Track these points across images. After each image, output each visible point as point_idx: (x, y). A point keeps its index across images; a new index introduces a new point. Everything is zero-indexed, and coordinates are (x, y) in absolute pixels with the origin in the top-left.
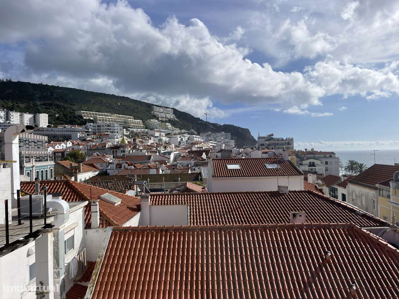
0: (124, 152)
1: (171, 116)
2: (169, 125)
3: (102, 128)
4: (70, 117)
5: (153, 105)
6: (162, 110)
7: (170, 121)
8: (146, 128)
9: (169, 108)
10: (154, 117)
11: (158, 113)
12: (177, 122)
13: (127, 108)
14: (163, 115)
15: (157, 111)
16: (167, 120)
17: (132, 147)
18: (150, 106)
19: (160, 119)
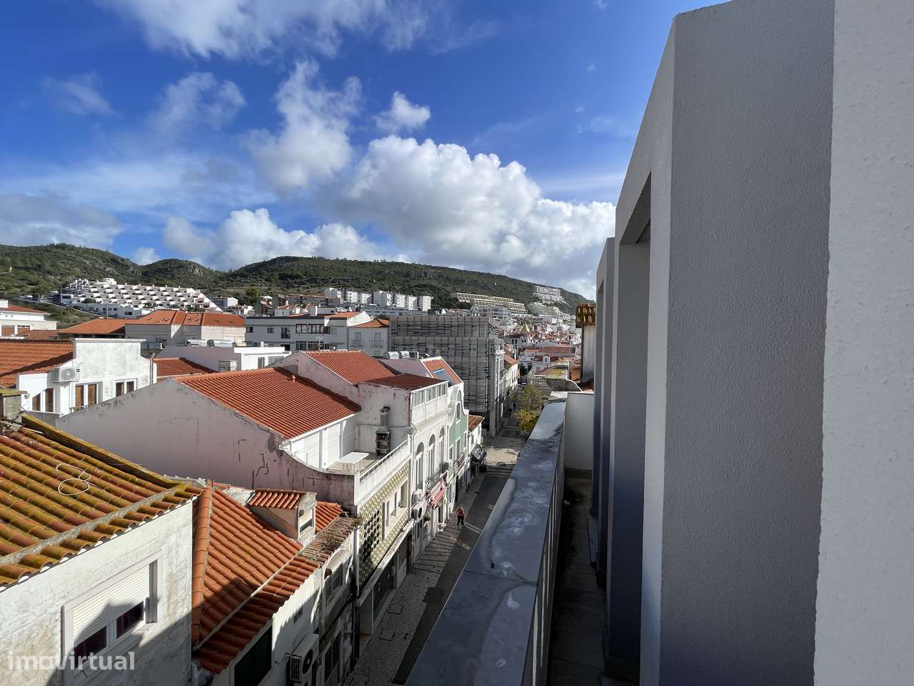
0: (525, 341)
1: (559, 298)
2: (557, 310)
3: (488, 312)
4: (445, 300)
5: (535, 284)
6: (546, 290)
7: (556, 304)
8: (529, 313)
9: (555, 288)
10: (537, 299)
11: (542, 295)
12: (565, 305)
13: (504, 289)
14: (548, 297)
15: (540, 292)
16: (553, 303)
17: (533, 336)
18: (531, 287)
19: (544, 302)
